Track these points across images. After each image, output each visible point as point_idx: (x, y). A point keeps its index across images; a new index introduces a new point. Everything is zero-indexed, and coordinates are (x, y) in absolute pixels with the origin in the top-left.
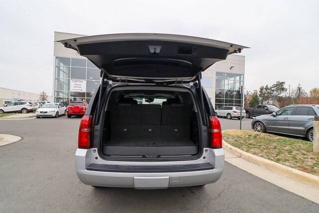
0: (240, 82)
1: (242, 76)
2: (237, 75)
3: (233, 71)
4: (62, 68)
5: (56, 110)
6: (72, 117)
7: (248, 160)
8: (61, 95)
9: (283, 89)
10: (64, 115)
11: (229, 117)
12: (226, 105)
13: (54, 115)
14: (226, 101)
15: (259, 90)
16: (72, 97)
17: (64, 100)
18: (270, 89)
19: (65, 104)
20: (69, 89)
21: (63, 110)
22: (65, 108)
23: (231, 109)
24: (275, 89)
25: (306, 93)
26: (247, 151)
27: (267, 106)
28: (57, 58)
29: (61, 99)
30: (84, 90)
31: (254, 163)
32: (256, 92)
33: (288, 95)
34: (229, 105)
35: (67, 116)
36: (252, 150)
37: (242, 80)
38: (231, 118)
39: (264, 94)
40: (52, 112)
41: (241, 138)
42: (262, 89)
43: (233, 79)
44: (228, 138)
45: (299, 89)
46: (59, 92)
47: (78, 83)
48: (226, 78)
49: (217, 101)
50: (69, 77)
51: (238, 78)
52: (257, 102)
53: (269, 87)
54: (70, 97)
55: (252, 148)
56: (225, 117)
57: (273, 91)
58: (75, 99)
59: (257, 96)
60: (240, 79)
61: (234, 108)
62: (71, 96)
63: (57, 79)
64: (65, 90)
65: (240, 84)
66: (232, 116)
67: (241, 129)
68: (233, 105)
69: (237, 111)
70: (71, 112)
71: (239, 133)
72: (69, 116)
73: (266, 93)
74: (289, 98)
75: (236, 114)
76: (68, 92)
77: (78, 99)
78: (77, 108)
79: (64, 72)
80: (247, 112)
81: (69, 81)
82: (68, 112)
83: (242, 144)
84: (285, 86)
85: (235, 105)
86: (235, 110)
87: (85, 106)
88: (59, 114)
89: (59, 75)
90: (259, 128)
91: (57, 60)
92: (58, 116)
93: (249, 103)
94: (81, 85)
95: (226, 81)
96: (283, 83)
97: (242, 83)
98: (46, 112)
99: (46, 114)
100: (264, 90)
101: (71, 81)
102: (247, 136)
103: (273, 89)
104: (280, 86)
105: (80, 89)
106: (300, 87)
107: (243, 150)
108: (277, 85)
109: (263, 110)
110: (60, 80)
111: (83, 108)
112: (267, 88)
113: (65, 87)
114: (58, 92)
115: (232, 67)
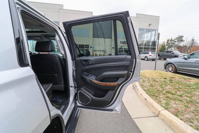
1: (157, 31)
2: (153, 30)
9: (182, 41)
12: (144, 51)
14: (145, 48)
15: (166, 41)
18: (174, 41)
23: (148, 53)
24: (177, 41)
25: (197, 43)
27: (173, 51)
32: (164, 43)
33: (185, 45)
34: (147, 51)
38: (147, 60)
39: (170, 44)
41: (157, 82)
42: (168, 41)
43: (150, 33)
45: (193, 40)
48: (146, 33)
51: (154, 32)
52: (165, 49)
53: (173, 39)
56: (144, 59)
57: (175, 42)
59: (164, 45)
61: (150, 53)
66: (148, 58)
67: (155, 70)
68: (149, 51)
69: (152, 55)
73: (171, 43)
74: (185, 46)
75: (151, 57)
80: (159, 55)
84: (183, 39)
85: (151, 51)
86: (151, 54)
90: (170, 69)
93: (159, 50)
95: (146, 35)
96: (182, 36)
100: (170, 41)
103: (175, 40)
104: (180, 39)
106: (193, 39)
108: (178, 38)
109: (170, 54)
112: (171, 40)
115: (150, 25)
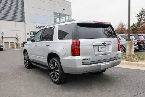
60: (69, 18)
115: (64, 9)
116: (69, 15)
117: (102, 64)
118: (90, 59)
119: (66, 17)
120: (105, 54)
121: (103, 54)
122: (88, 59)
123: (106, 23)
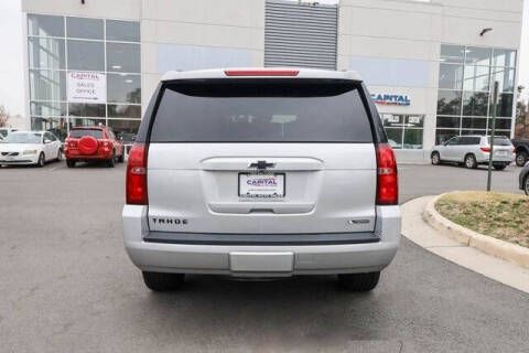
0: (506, 71)
1: (513, 54)
2: (498, 52)
3: (489, 41)
4: (43, 43)
5: (40, 147)
6: (77, 164)
7: (484, 250)
8: (46, 113)
10: (57, 161)
11: (470, 163)
12: (464, 133)
13: (35, 161)
14: (467, 123)
16: (72, 117)
17: (54, 126)
19: (59, 134)
20: (64, 96)
21: (53, 147)
22: (58, 144)
23: (477, 141)
26: (485, 233)
28: (29, 16)
29: (46, 121)
30: (102, 99)
31: (496, 256)
34: (475, 133)
35: (65, 164)
36: (500, 231)
37: (512, 65)
38: (475, 167)
40: (31, 152)
41: (481, 207)
43: (486, 62)
44: (449, 208)
46: (40, 103)
47: (85, 81)
48: (469, 62)
49: (441, 122)
50: (62, 66)
51: (501, 59)
54: (67, 118)
55: (499, 226)
56: (462, 165)
58: (79, 122)
60: (507, 61)
61: (485, 139)
62: (71, 114)
63: (35, 72)
64: (55, 100)
65: (506, 76)
66: (478, 159)
67: (489, 189)
68: (483, 133)
70: (75, 152)
71: (481, 196)
72: (71, 163)
76: (63, 105)
77: (87, 121)
78: (89, 142)
79: (48, 52)
80: (520, 149)
81: (63, 76)
82: (67, 152)
83: (478, 219)
85: (489, 133)
86: (487, 146)
87: (107, 137)
88: (47, 159)
89: (37, 63)
91: (30, 22)
92: (44, 163)
94: (93, 86)
95: (469, 70)
97: (511, 72)
98: (16, 154)
99: (16, 158)
101: (69, 76)
102: (498, 204)
105: (92, 96)
107: (477, 230)
110: (42, 73)
111: (102, 143)
113: (54, 91)
114: (39, 106)
115: (485, 31)
116: (507, 52)
117: (236, 251)
118: (190, 223)
119: (499, 57)
120: (271, 211)
121: (252, 211)
122: (178, 222)
123: (298, 76)
